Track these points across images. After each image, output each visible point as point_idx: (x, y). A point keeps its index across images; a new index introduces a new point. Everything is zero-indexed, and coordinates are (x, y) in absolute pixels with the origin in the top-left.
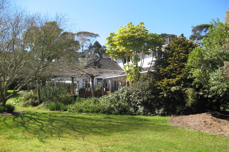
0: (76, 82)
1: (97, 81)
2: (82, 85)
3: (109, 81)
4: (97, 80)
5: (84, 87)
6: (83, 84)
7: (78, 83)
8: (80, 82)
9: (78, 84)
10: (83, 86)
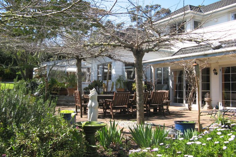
0: (85, 70)
1: (124, 67)
2: (96, 74)
3: (152, 68)
4: (126, 66)
5: (100, 79)
6: (98, 74)
7: (89, 71)
8: (92, 69)
9: (88, 73)
10: (98, 77)
